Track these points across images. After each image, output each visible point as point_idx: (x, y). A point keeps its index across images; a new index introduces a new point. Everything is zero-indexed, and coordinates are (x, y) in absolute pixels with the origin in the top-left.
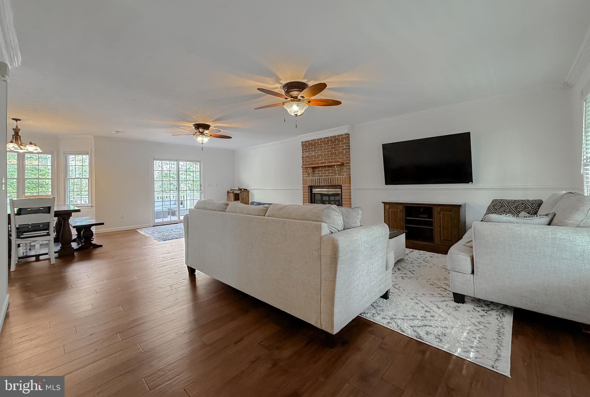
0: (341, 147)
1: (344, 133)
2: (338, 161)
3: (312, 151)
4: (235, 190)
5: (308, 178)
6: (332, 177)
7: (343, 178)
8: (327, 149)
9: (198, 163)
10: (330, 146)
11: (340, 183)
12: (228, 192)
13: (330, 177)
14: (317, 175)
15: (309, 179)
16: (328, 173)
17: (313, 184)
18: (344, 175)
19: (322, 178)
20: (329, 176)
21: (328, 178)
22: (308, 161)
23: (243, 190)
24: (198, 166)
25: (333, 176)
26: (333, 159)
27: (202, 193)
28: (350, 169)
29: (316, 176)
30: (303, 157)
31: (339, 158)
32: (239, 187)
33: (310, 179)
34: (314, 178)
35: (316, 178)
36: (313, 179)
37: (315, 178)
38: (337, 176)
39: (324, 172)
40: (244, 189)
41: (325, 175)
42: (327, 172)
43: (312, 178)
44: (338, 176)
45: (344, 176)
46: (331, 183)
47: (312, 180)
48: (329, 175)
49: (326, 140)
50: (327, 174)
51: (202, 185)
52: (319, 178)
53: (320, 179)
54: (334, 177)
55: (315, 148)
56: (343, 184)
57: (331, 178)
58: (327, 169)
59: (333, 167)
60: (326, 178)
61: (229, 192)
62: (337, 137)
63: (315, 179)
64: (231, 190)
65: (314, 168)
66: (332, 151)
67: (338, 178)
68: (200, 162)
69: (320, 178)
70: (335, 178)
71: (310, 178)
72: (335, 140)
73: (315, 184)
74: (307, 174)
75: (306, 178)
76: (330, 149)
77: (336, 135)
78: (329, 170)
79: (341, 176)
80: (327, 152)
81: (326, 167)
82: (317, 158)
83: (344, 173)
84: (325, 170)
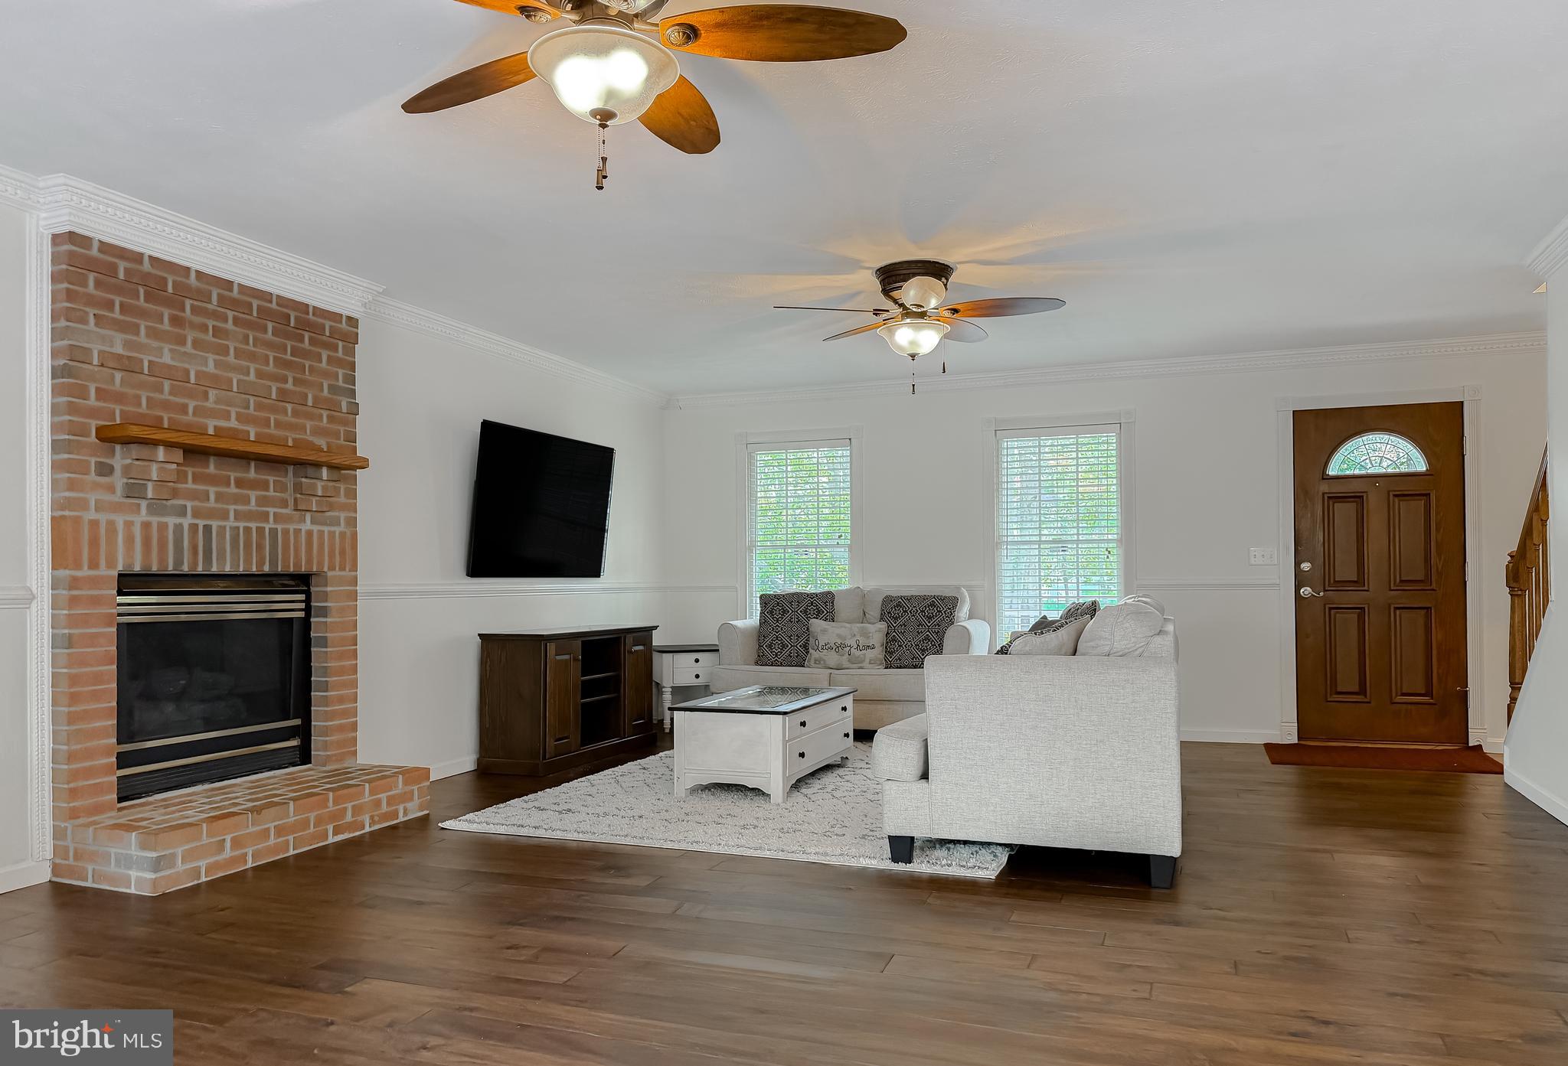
1: (345, 313)
2: (312, 443)
3: (153, 333)
5: (120, 520)
6: (280, 527)
7: (332, 534)
8: (252, 357)
11: (320, 563)
14: (189, 504)
15: (129, 525)
16: (263, 501)
17: (162, 560)
18: (339, 524)
19: (222, 529)
20: (265, 517)
21: (261, 531)
22: (119, 398)
25: (287, 519)
26: (291, 427)
29: (182, 512)
33: (137, 531)
34: (171, 521)
35: (186, 522)
36: (163, 527)
37: (178, 520)
38: (307, 525)
39: (233, 489)
41: (239, 507)
42: (253, 495)
43: (160, 518)
44: (312, 523)
45: (337, 528)
48: (268, 513)
50: (253, 504)
52: (201, 523)
53: (207, 529)
54: (292, 527)
55: (176, 321)
57: (273, 532)
60: (247, 530)
63: (179, 528)
65: (194, 453)
67: (310, 533)
69: (215, 524)
70: (297, 532)
72: (304, 325)
73: (179, 561)
74: (111, 489)
75: (103, 518)
76: (271, 368)
77: (312, 303)
78: (265, 486)
79: (326, 529)
80: (252, 377)
81: (249, 464)
82: (191, 395)
83: (337, 514)
84: (240, 483)
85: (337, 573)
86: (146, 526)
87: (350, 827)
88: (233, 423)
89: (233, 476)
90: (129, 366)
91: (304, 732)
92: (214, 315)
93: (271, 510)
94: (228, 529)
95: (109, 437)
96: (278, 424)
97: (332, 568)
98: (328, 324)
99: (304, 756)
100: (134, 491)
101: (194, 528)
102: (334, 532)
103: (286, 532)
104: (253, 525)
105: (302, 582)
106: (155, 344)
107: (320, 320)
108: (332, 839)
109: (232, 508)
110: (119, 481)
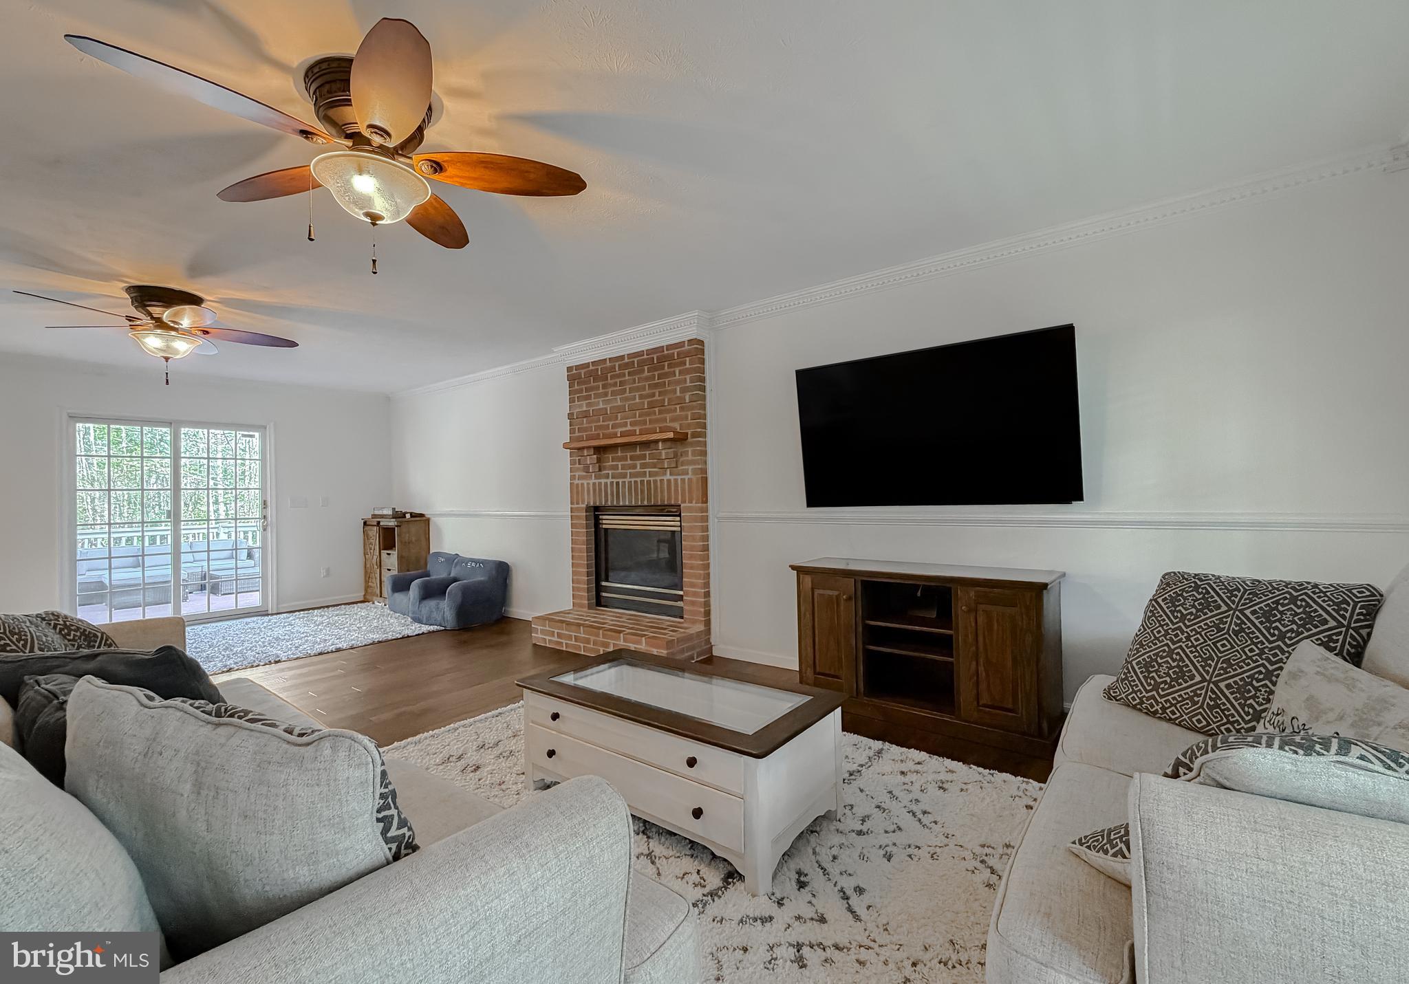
0: (678, 382)
2: (670, 427)
3: (597, 396)
4: (382, 516)
5: (585, 482)
6: (651, 479)
7: (682, 480)
8: (638, 389)
9: (257, 434)
10: (647, 379)
11: (676, 499)
12: (365, 523)
13: (648, 479)
14: (610, 472)
15: (588, 484)
16: (643, 466)
17: (600, 500)
18: (688, 474)
19: (624, 484)
20: (645, 475)
21: (642, 482)
22: (585, 430)
23: (408, 516)
24: (256, 441)
25: (656, 474)
26: (657, 421)
27: (269, 529)
28: (704, 453)
29: (607, 476)
30: (570, 416)
31: (672, 420)
32: (394, 509)
33: (591, 484)
34: (603, 481)
35: (609, 481)
36: (600, 485)
37: (606, 480)
38: (668, 476)
39: (629, 462)
40: (411, 514)
41: (632, 472)
42: (638, 464)
43: (597, 481)
44: (670, 475)
45: (686, 477)
46: (649, 499)
47: (598, 488)
48: (645, 472)
49: (636, 360)
50: (638, 469)
51: (269, 504)
52: (615, 481)
53: (618, 483)
54: (658, 478)
55: (604, 387)
56: (685, 502)
57: (649, 483)
58: (638, 452)
59: (652, 446)
60: (636, 482)
61: (368, 523)
62: (667, 350)
63: (606, 484)
64: (374, 516)
65: (600, 450)
66: (654, 395)
67: (669, 481)
68: (262, 428)
69: (621, 481)
70: (662, 481)
71: (591, 482)
73: (606, 501)
75: (580, 482)
77: (664, 344)
78: (644, 457)
79: (679, 478)
81: (636, 447)
82: (610, 420)
83: (687, 467)
84: (632, 458)
85: (687, 504)
86: (594, 484)
89: (628, 454)
94: (627, 483)
97: (684, 502)
102: (684, 479)
103: (655, 482)
104: (639, 480)
105: (672, 510)
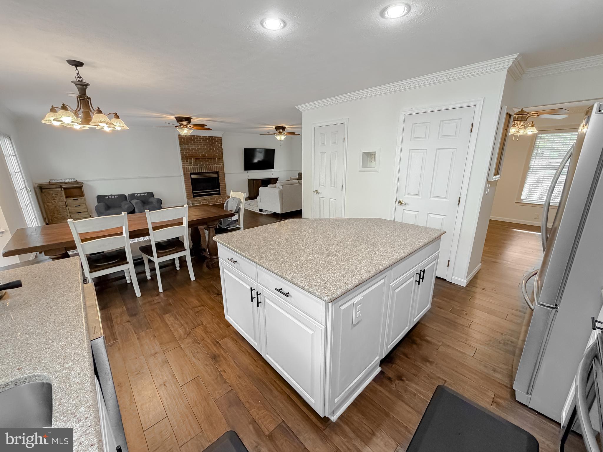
0: (217, 145)
2: (217, 155)
3: (191, 144)
5: (189, 167)
7: (220, 166)
8: (205, 145)
10: (208, 143)
11: (218, 170)
14: (198, 164)
17: (195, 171)
20: (209, 165)
21: (209, 167)
22: (187, 153)
25: (213, 165)
26: (212, 154)
28: (223, 161)
29: (197, 165)
30: (181, 149)
34: (196, 166)
35: (198, 166)
38: (216, 165)
39: (204, 162)
42: (207, 162)
43: (194, 166)
45: (221, 166)
46: (211, 170)
47: (191, 168)
49: (204, 138)
50: (207, 164)
52: (200, 166)
53: (201, 167)
54: (213, 166)
55: (194, 142)
56: (220, 171)
57: (211, 167)
60: (207, 167)
63: (197, 167)
66: (211, 147)
67: (216, 166)
69: (202, 166)
70: (214, 166)
72: (213, 139)
73: (198, 171)
74: (188, 163)
75: (187, 167)
76: (208, 146)
78: (209, 161)
80: (206, 147)
81: (206, 159)
82: (197, 151)
83: (220, 164)
86: (193, 167)
87: (219, 202)
88: (203, 154)
90: (188, 149)
91: (219, 191)
92: (199, 140)
93: (210, 164)
94: (204, 167)
95: (187, 158)
96: (210, 153)
98: (216, 139)
99: (219, 194)
100: (191, 163)
101: (199, 167)
103: (213, 167)
105: (217, 173)
106: (191, 146)
107: (215, 138)
108: (216, 204)
109: (204, 164)
110: (189, 162)
